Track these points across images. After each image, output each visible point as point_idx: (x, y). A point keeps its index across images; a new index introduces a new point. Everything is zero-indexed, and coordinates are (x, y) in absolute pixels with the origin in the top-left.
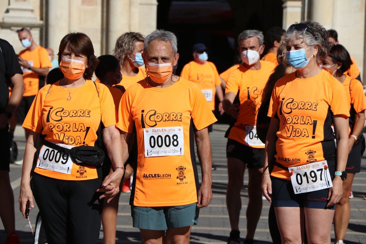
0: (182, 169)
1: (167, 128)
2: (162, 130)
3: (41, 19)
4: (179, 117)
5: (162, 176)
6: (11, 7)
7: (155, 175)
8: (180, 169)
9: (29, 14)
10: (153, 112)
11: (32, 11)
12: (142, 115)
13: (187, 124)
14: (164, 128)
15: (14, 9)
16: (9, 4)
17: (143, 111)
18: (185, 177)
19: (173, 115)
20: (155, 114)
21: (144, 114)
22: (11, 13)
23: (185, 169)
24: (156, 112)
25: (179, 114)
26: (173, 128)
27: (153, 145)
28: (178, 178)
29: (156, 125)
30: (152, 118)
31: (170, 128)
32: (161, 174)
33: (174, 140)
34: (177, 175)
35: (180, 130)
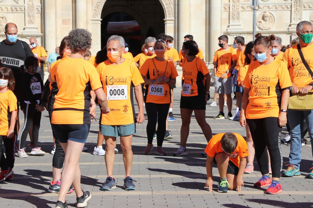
0: (126, 106)
1: (119, 86)
2: (116, 86)
3: (42, 32)
4: (125, 80)
5: (116, 110)
6: (26, 27)
7: (112, 109)
8: (125, 106)
9: (35, 30)
10: (111, 78)
11: (37, 28)
12: (106, 78)
13: (129, 84)
14: (117, 86)
15: (27, 28)
16: (25, 26)
17: (107, 77)
18: (127, 111)
19: (122, 79)
20: (112, 78)
21: (107, 78)
22: (26, 30)
23: (128, 106)
24: (113, 77)
25: (125, 79)
26: (122, 86)
27: (111, 94)
28: (124, 111)
29: (113, 84)
30: (111, 80)
31: (120, 86)
32: (115, 109)
33: (122, 92)
34: (124, 110)
35: (125, 87)
